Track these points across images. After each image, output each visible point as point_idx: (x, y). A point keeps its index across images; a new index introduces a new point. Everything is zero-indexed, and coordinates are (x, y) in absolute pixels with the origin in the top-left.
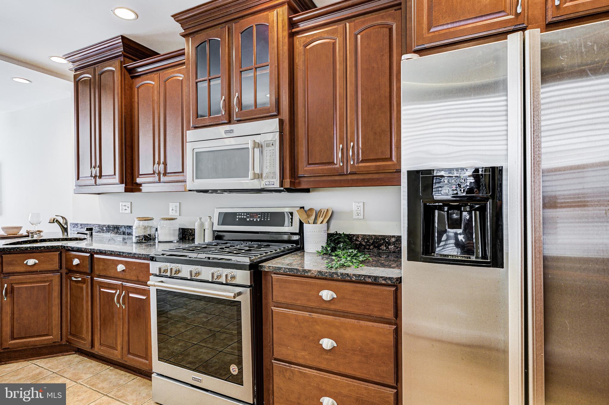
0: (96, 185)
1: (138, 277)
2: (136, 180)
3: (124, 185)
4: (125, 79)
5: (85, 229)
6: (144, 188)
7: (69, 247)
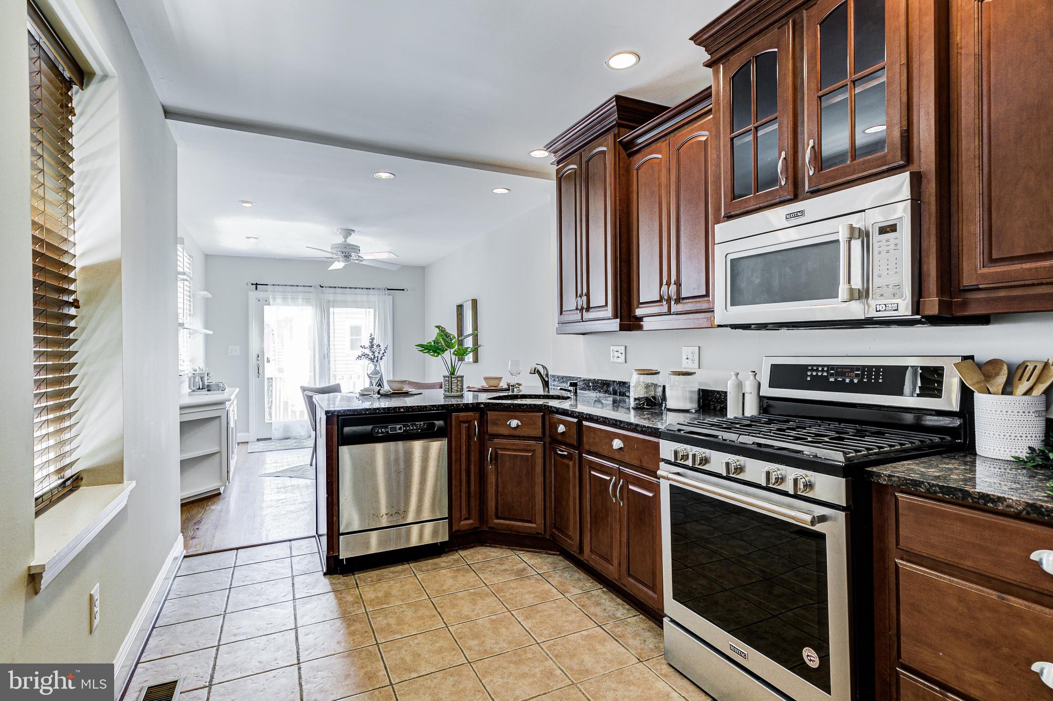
0: (583, 321)
1: (641, 461)
2: (635, 312)
3: (618, 320)
4: (619, 160)
5: (569, 384)
6: (647, 324)
7: (554, 407)
